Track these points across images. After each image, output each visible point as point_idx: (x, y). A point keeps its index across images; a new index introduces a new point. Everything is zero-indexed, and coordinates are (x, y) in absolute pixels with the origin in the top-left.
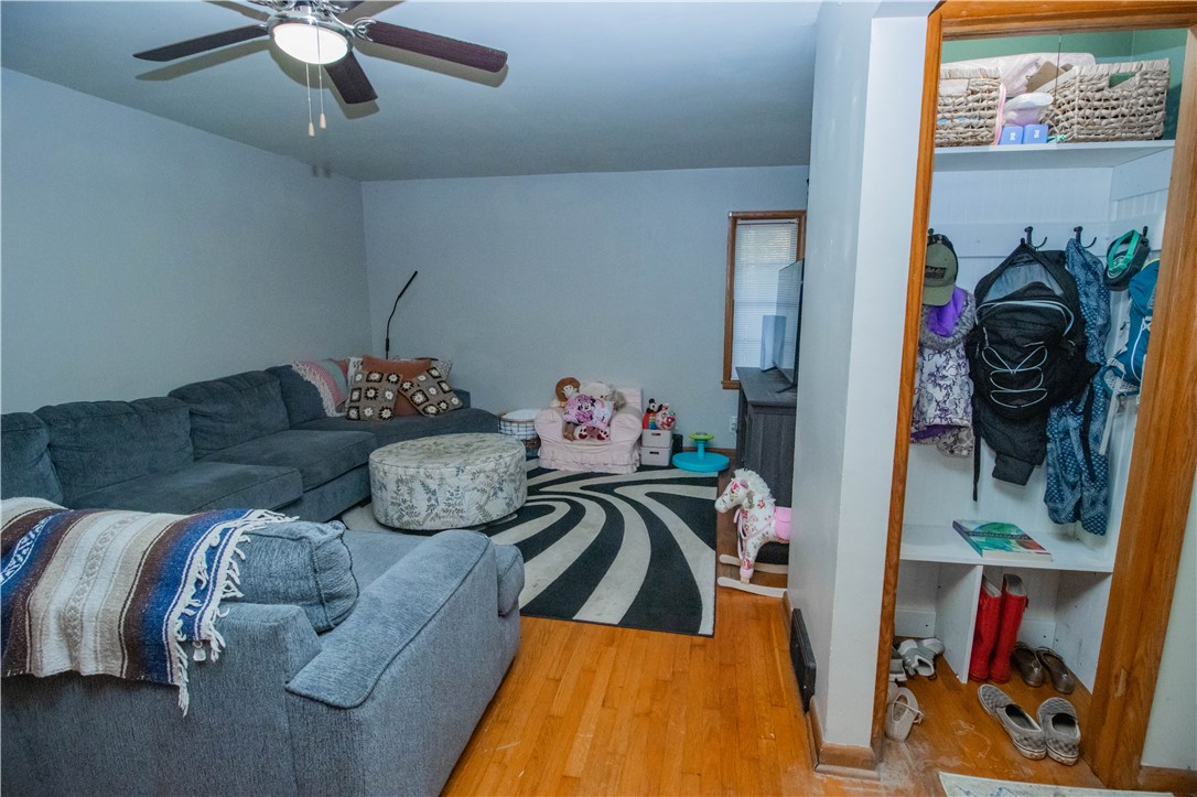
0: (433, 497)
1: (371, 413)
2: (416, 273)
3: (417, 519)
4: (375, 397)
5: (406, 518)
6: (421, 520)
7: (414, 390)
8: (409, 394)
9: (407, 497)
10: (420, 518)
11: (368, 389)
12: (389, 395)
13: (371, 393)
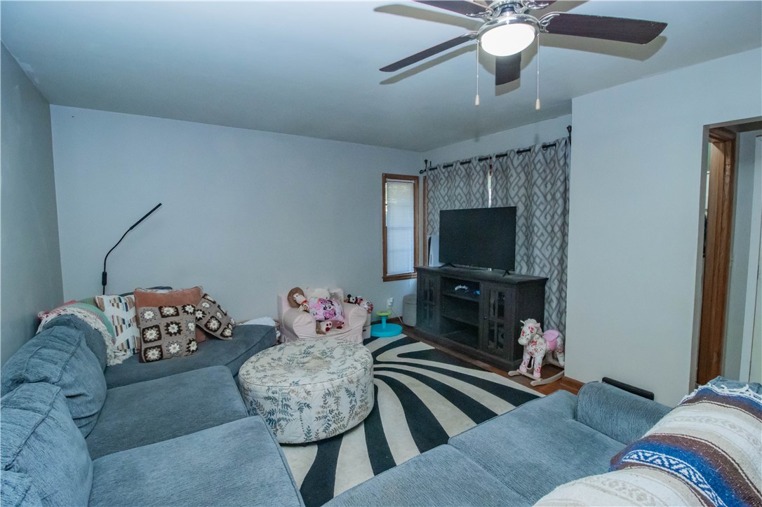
0: (354, 399)
1: (177, 349)
2: (160, 205)
3: (342, 423)
4: (179, 331)
5: (333, 426)
6: (345, 423)
7: (208, 317)
8: (204, 321)
9: (334, 407)
10: (345, 422)
11: (168, 325)
12: (192, 326)
13: (173, 329)
